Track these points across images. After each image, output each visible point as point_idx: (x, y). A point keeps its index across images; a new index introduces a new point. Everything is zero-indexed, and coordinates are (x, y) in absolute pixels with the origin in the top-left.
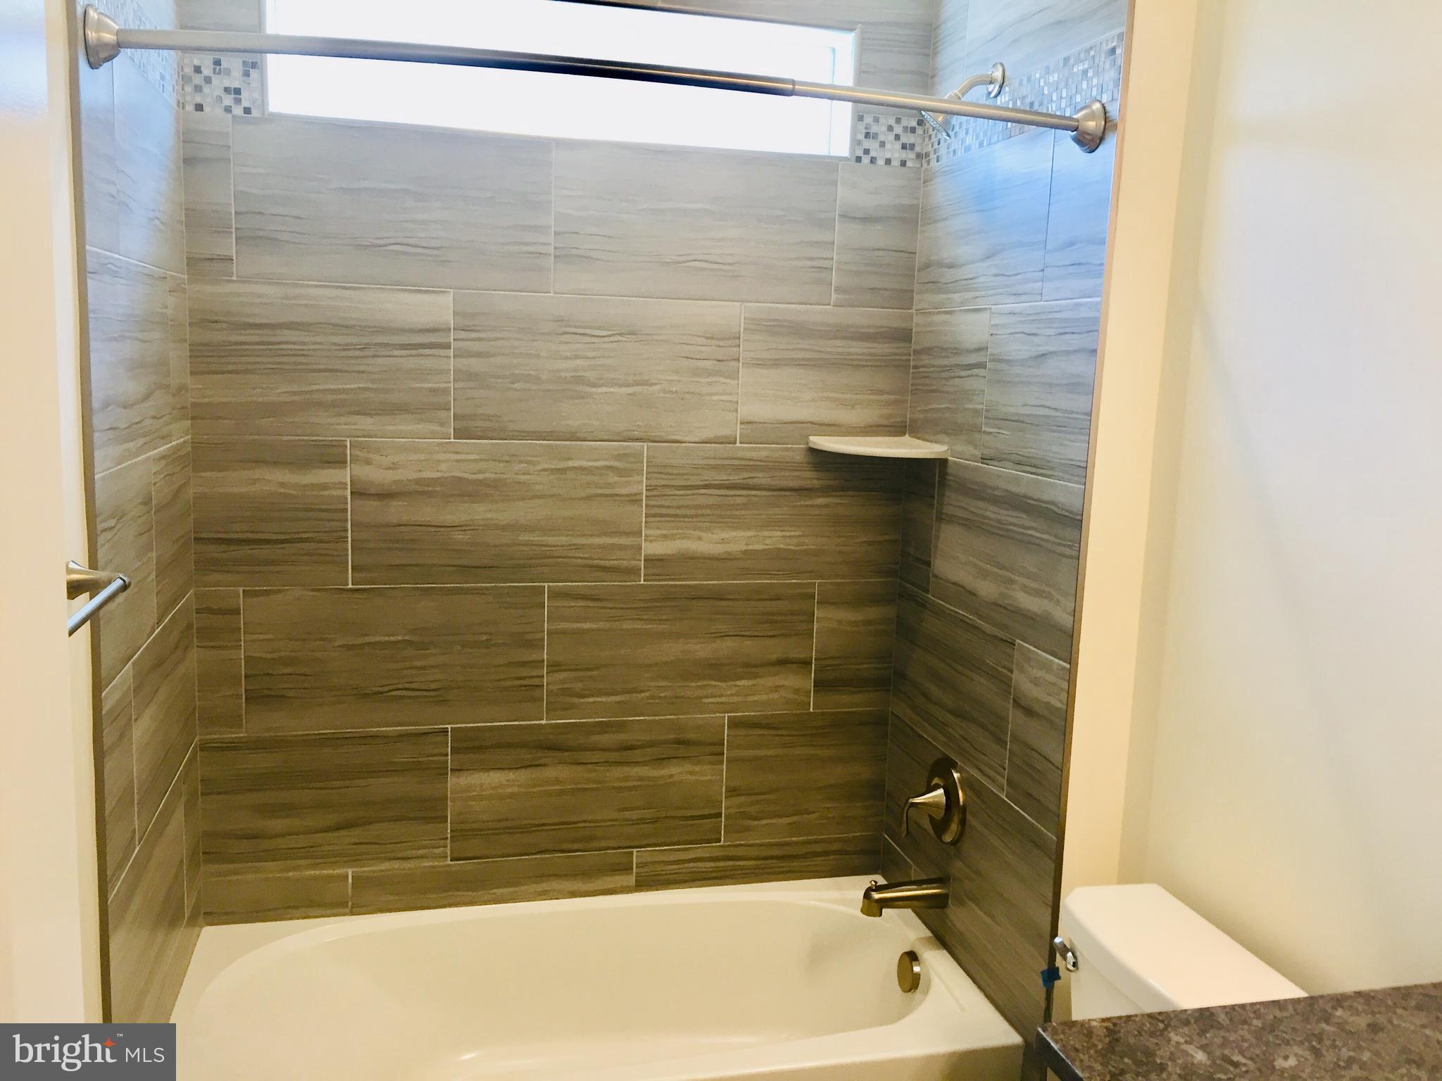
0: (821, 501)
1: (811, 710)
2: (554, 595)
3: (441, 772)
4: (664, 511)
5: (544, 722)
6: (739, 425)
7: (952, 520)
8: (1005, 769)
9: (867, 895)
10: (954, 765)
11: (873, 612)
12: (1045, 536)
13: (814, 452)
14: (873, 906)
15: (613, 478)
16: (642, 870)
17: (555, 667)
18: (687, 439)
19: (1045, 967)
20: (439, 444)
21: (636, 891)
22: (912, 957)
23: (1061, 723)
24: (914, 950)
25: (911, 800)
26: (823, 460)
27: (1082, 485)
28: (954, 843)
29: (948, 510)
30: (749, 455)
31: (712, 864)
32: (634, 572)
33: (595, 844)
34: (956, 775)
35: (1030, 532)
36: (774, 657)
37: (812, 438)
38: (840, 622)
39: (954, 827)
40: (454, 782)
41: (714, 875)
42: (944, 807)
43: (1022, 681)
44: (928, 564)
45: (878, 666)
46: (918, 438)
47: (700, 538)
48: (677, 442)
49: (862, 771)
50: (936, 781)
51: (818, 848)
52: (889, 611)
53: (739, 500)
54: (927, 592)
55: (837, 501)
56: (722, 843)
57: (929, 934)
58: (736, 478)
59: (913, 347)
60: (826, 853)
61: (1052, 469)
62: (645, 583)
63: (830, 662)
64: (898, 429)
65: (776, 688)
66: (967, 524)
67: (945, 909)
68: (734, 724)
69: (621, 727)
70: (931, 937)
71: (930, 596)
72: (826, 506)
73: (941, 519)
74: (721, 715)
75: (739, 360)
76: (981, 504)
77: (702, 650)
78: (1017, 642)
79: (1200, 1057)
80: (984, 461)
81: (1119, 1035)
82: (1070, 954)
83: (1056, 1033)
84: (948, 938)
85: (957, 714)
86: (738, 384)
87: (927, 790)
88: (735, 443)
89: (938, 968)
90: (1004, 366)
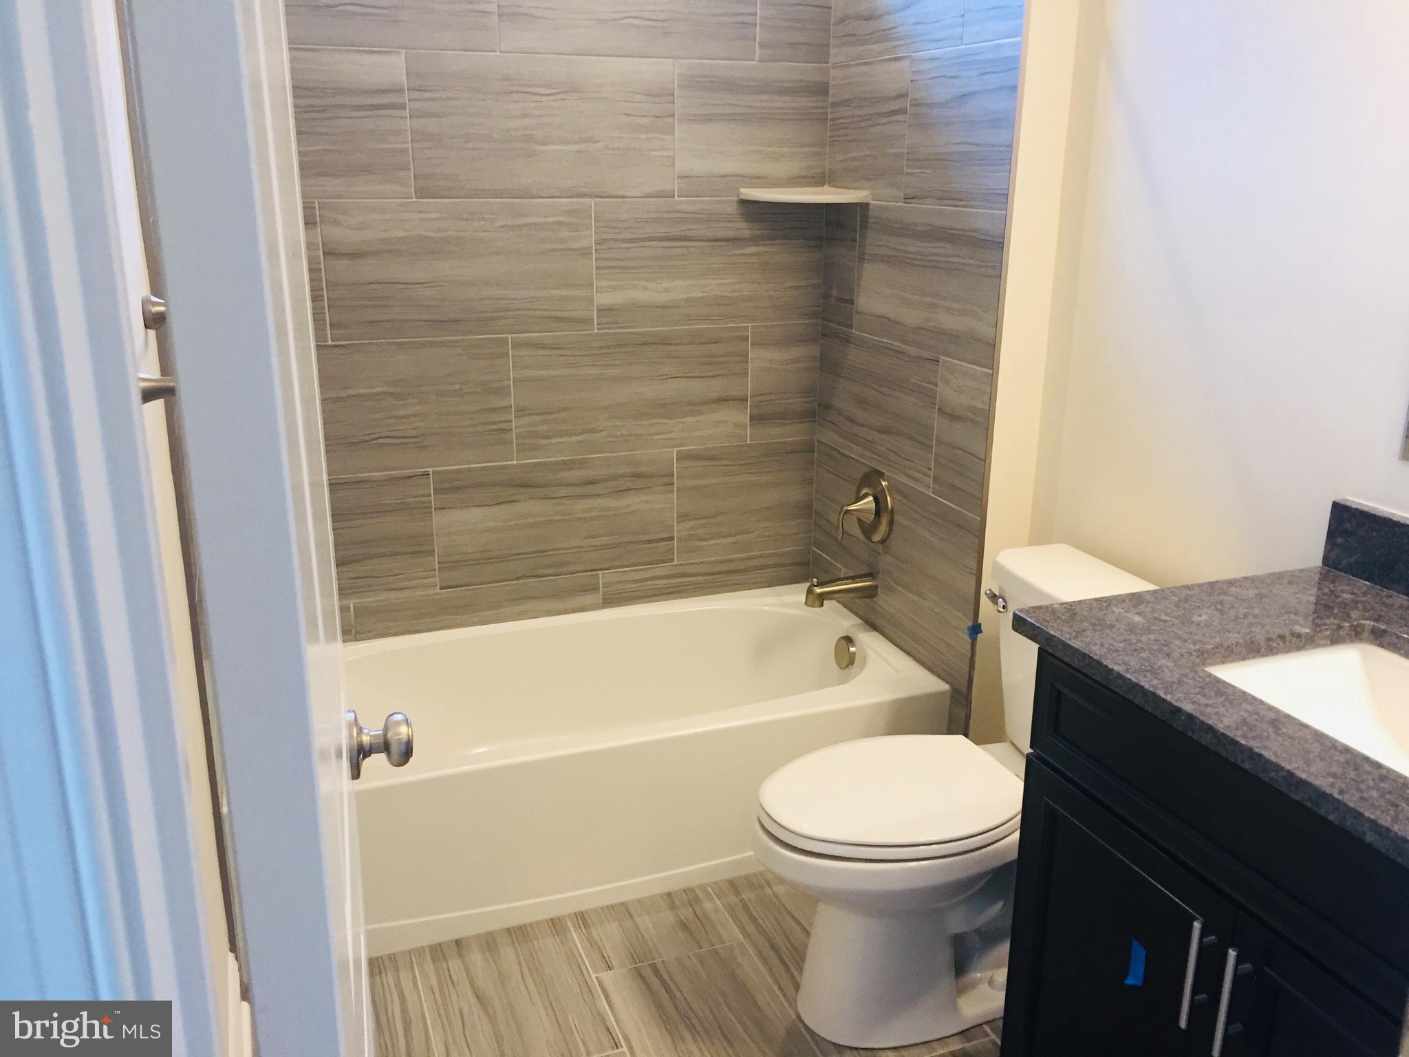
0: (754, 249)
1: (748, 442)
2: (518, 345)
3: (426, 510)
4: (613, 263)
5: (514, 462)
6: (676, 179)
7: (875, 258)
8: (931, 470)
9: (810, 592)
10: (881, 475)
11: (799, 351)
12: (968, 261)
13: (744, 203)
14: (815, 600)
15: (565, 233)
16: (607, 589)
17: (521, 412)
18: (629, 194)
19: (970, 624)
20: (401, 205)
21: (604, 607)
22: (849, 640)
23: (982, 421)
24: (850, 635)
25: (845, 508)
26: (754, 210)
27: (1003, 210)
28: (883, 541)
29: (868, 250)
30: (689, 208)
31: (669, 581)
32: (589, 321)
33: (565, 569)
34: (883, 483)
35: (954, 259)
36: (714, 395)
37: (742, 190)
38: (771, 361)
39: (883, 527)
40: (439, 520)
42: (874, 512)
43: (947, 393)
44: (852, 302)
45: (805, 400)
46: (839, 187)
47: (645, 288)
48: (623, 197)
49: (794, 495)
50: (864, 491)
51: (755, 562)
52: (815, 350)
53: (679, 251)
54: (852, 328)
55: (764, 249)
56: (675, 563)
57: (859, 621)
58: (675, 230)
59: (830, 100)
60: (764, 567)
61: (974, 200)
62: (599, 331)
63: (763, 398)
64: (819, 180)
65: (717, 424)
66: (889, 261)
67: (875, 599)
68: (682, 457)
69: (581, 464)
70: (861, 624)
71: (853, 331)
72: (757, 254)
73: (864, 259)
74: (670, 449)
75: (674, 116)
76: (905, 240)
77: (650, 391)
78: (943, 358)
79: (1137, 619)
80: (909, 201)
81: (1075, 612)
82: (1001, 600)
83: (1030, 613)
84: (878, 622)
85: (883, 431)
86: (674, 140)
87: (858, 499)
88: (673, 197)
89: (872, 645)
90: (925, 110)
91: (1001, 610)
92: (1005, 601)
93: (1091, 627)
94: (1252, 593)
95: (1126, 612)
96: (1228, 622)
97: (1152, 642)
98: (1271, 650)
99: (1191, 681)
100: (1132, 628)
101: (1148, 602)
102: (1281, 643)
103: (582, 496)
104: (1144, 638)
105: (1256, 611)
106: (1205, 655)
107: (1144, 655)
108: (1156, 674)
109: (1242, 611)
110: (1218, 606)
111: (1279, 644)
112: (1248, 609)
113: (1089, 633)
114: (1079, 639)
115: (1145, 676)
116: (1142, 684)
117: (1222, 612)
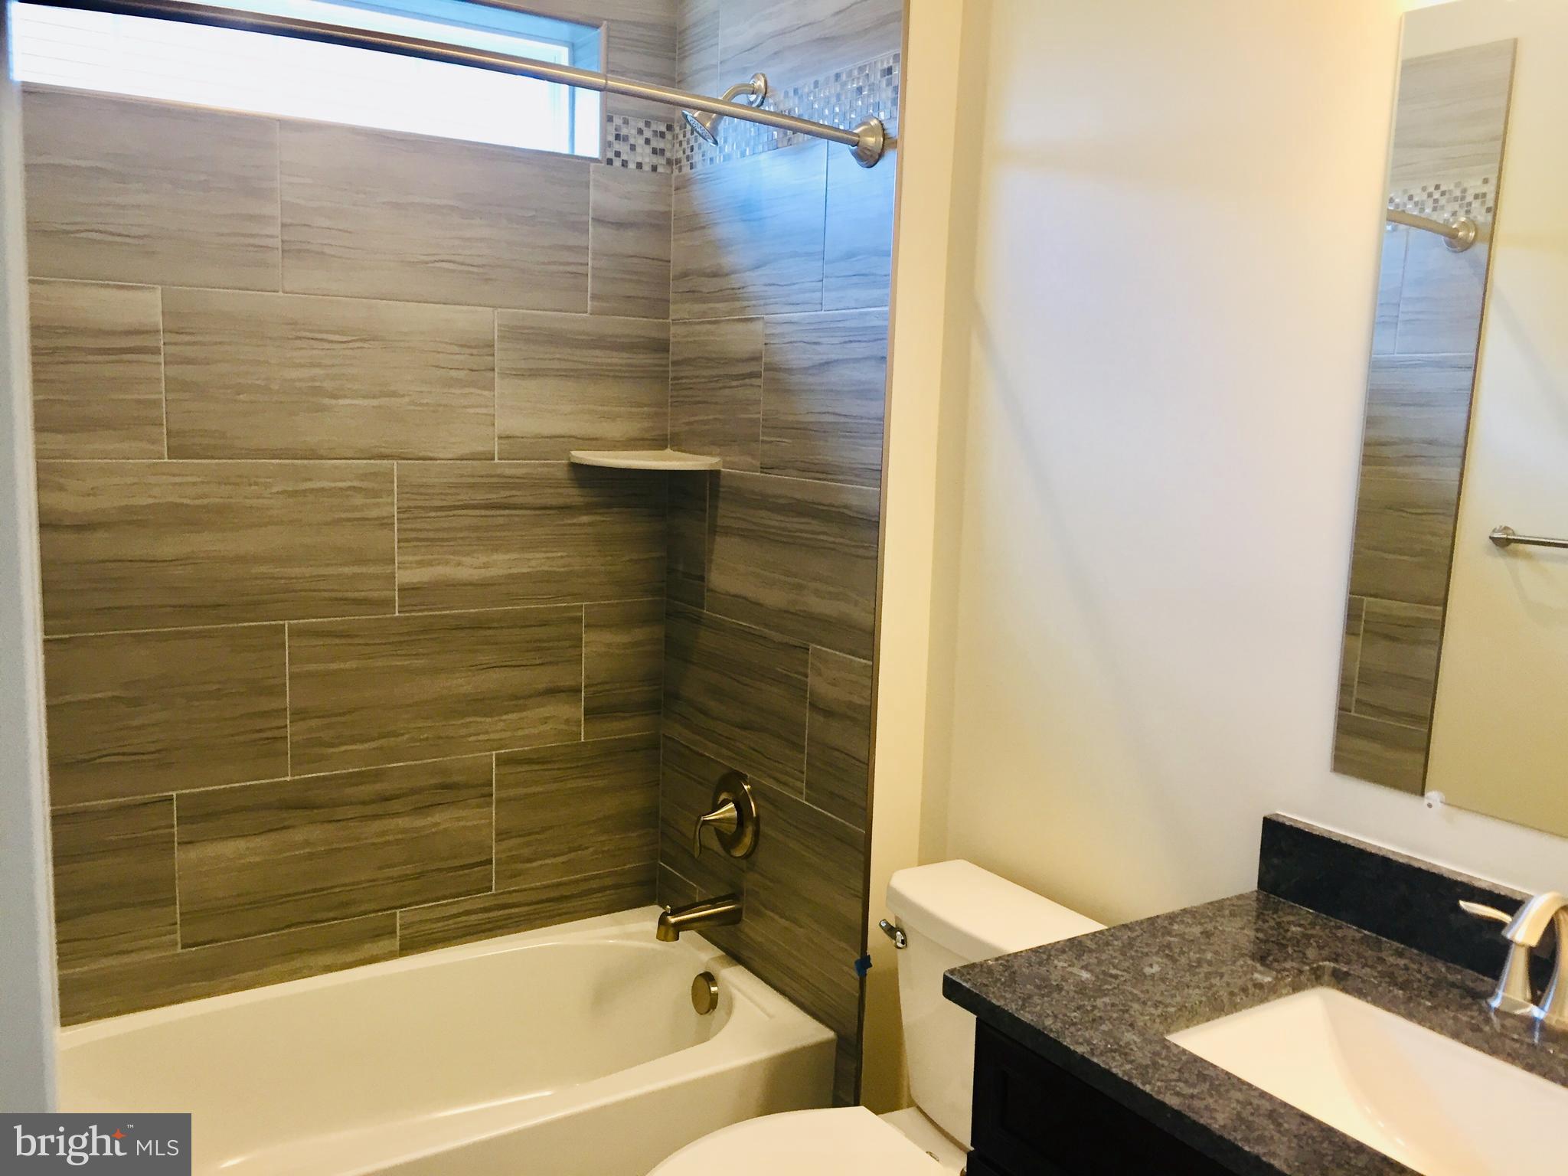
0: (585, 519)
1: (583, 740)
2: (296, 633)
3: (166, 846)
4: (422, 535)
5: (288, 779)
6: (496, 439)
7: (728, 532)
8: (803, 773)
9: (662, 921)
10: (743, 778)
11: (640, 634)
12: (838, 540)
13: (577, 468)
14: (669, 931)
15: (359, 500)
16: (406, 932)
17: (300, 715)
18: (441, 455)
19: (859, 958)
20: (149, 466)
21: (401, 955)
22: (708, 978)
23: (863, 718)
24: (710, 972)
25: (702, 819)
26: (587, 476)
27: (878, 487)
28: (746, 856)
29: (720, 522)
30: (508, 472)
31: (486, 915)
32: (388, 603)
33: (353, 909)
34: (746, 787)
35: (821, 537)
36: (541, 686)
37: (573, 453)
38: (609, 645)
39: (748, 840)
40: (184, 857)
41: (490, 926)
42: (736, 822)
43: (818, 684)
44: (702, 578)
45: (648, 688)
46: (684, 452)
47: (459, 564)
48: (431, 459)
49: (637, 800)
50: (723, 796)
51: (594, 884)
52: (658, 632)
53: (501, 521)
54: (703, 608)
55: (598, 518)
56: (494, 891)
57: (720, 953)
58: (494, 497)
59: (671, 358)
60: (601, 890)
61: (843, 473)
62: (402, 615)
63: (600, 688)
64: (660, 442)
65: (545, 720)
66: (745, 535)
67: (738, 925)
68: (502, 761)
69: (378, 775)
70: (722, 956)
71: (705, 611)
72: (590, 524)
73: (716, 531)
74: (488, 753)
75: (493, 370)
76: (763, 513)
77: (463, 684)
78: (812, 646)
79: (1085, 975)
80: (765, 470)
81: (1013, 970)
82: (899, 933)
83: (963, 975)
84: (745, 954)
85: (745, 727)
86: (494, 396)
87: (716, 807)
88: (494, 459)
89: (736, 981)
90: (782, 375)
91: (900, 945)
92: (903, 934)
93: (1036, 991)
94: (1196, 930)
95: (1070, 966)
96: (1183, 973)
97: (1109, 1008)
98: (1235, 1007)
99: (1166, 1063)
100: (1082, 988)
101: (1091, 951)
102: (1244, 998)
103: (376, 817)
104: (1099, 1002)
105: (1209, 956)
106: (1169, 1020)
107: (1104, 1027)
108: (1126, 1054)
109: (1194, 956)
110: (1167, 952)
111: (1242, 999)
112: (1199, 953)
113: (1036, 999)
114: (1027, 1009)
115: (1113, 1058)
116: (1114, 1070)
117: (1174, 960)
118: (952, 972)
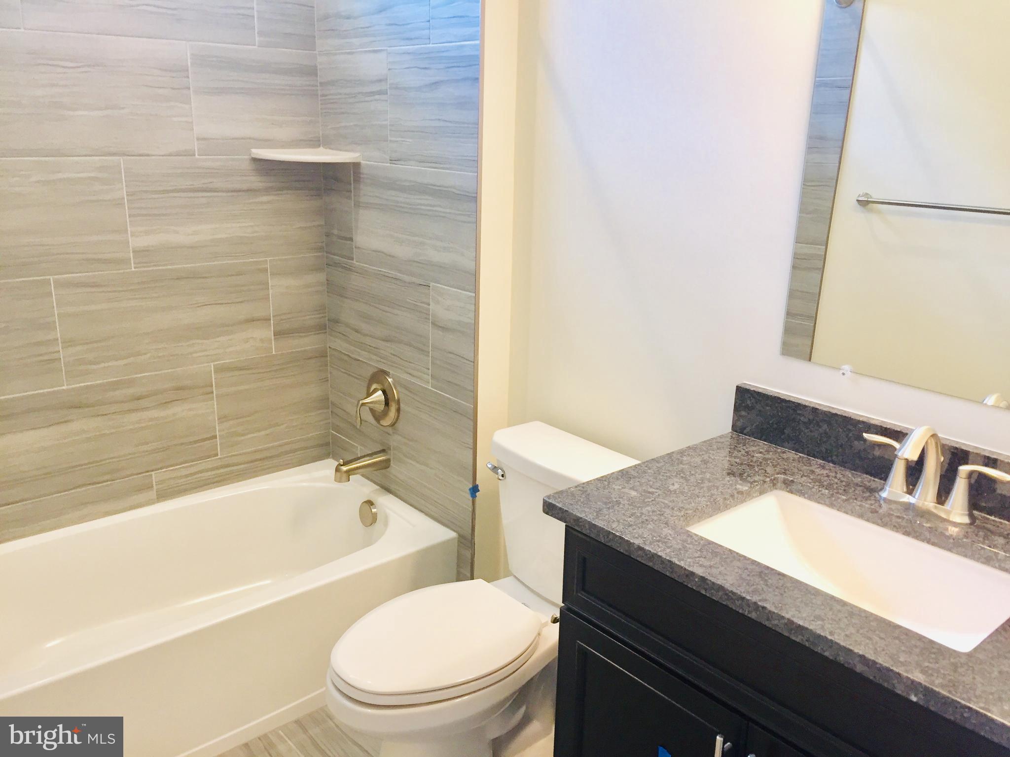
0: (265, 199)
1: (274, 353)
2: (59, 285)
4: (144, 212)
5: (65, 388)
6: (195, 140)
7: (368, 206)
8: (429, 369)
9: (337, 470)
10: (386, 373)
11: (310, 278)
12: (448, 211)
13: (255, 160)
14: (343, 475)
15: (98, 187)
16: (160, 486)
17: (69, 343)
18: (154, 153)
19: (471, 486)
21: (158, 502)
22: (370, 503)
23: (471, 333)
24: (372, 500)
25: (361, 402)
26: (266, 167)
27: (475, 173)
28: (393, 425)
29: (363, 199)
30: (208, 165)
31: (215, 472)
32: (125, 261)
33: (121, 474)
34: (390, 380)
35: (434, 209)
36: (243, 317)
37: (254, 151)
38: (288, 287)
39: (392, 414)
41: (216, 479)
42: (384, 403)
43: (437, 309)
44: (351, 239)
45: (319, 316)
46: (332, 149)
47: (176, 232)
48: (148, 155)
49: (314, 391)
50: (374, 386)
51: (287, 448)
52: (322, 277)
53: (204, 201)
54: (352, 259)
55: (276, 198)
56: (219, 456)
57: (378, 487)
58: (197, 183)
59: (319, 80)
60: (295, 451)
61: (450, 163)
62: (137, 269)
63: (283, 317)
64: (315, 143)
65: (246, 341)
66: (382, 208)
67: (388, 469)
68: (219, 370)
69: (131, 383)
70: (377, 490)
71: (354, 262)
72: (268, 202)
73: (359, 206)
74: (207, 364)
75: (189, 88)
76: (393, 193)
77: (186, 317)
78: (432, 284)
79: (634, 493)
80: (393, 162)
81: (588, 492)
82: (500, 470)
83: (556, 499)
84: (393, 487)
85: (386, 340)
86: (191, 108)
87: (369, 395)
88: (195, 155)
89: (388, 504)
90: (403, 92)
92: (503, 471)
93: (604, 506)
94: (698, 460)
95: (623, 488)
96: (694, 488)
97: (651, 513)
98: (726, 507)
99: (691, 546)
100: (632, 502)
101: (635, 477)
102: (732, 501)
103: (130, 411)
104: (644, 511)
105: (708, 476)
106: (688, 518)
107: (649, 526)
108: (666, 543)
109: (699, 477)
110: (682, 475)
111: (730, 501)
112: (702, 474)
113: (605, 511)
114: (600, 518)
115: (658, 546)
116: (660, 554)
117: (687, 480)
118: (549, 497)
